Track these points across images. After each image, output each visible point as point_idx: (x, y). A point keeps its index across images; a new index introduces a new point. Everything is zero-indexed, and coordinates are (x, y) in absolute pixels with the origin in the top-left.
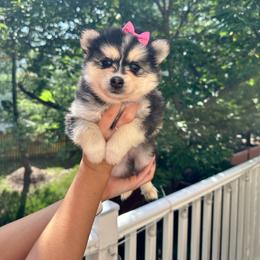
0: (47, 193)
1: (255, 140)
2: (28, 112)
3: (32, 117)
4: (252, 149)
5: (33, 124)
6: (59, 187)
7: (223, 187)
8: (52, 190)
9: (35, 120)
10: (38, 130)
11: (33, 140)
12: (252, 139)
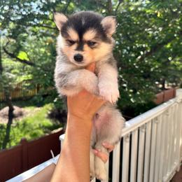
0: (25, 124)
1: (168, 86)
2: (10, 67)
3: (12, 71)
4: (166, 91)
5: (14, 76)
6: (34, 120)
7: (152, 120)
8: (28, 122)
9: (15, 73)
10: (18, 80)
11: (14, 87)
12: (166, 85)
